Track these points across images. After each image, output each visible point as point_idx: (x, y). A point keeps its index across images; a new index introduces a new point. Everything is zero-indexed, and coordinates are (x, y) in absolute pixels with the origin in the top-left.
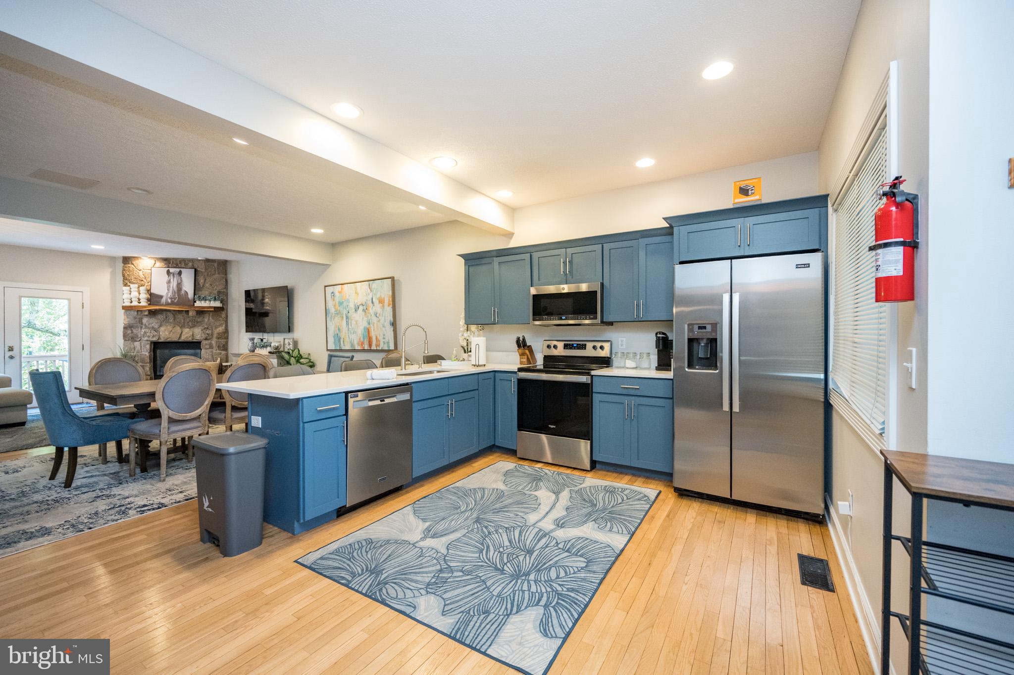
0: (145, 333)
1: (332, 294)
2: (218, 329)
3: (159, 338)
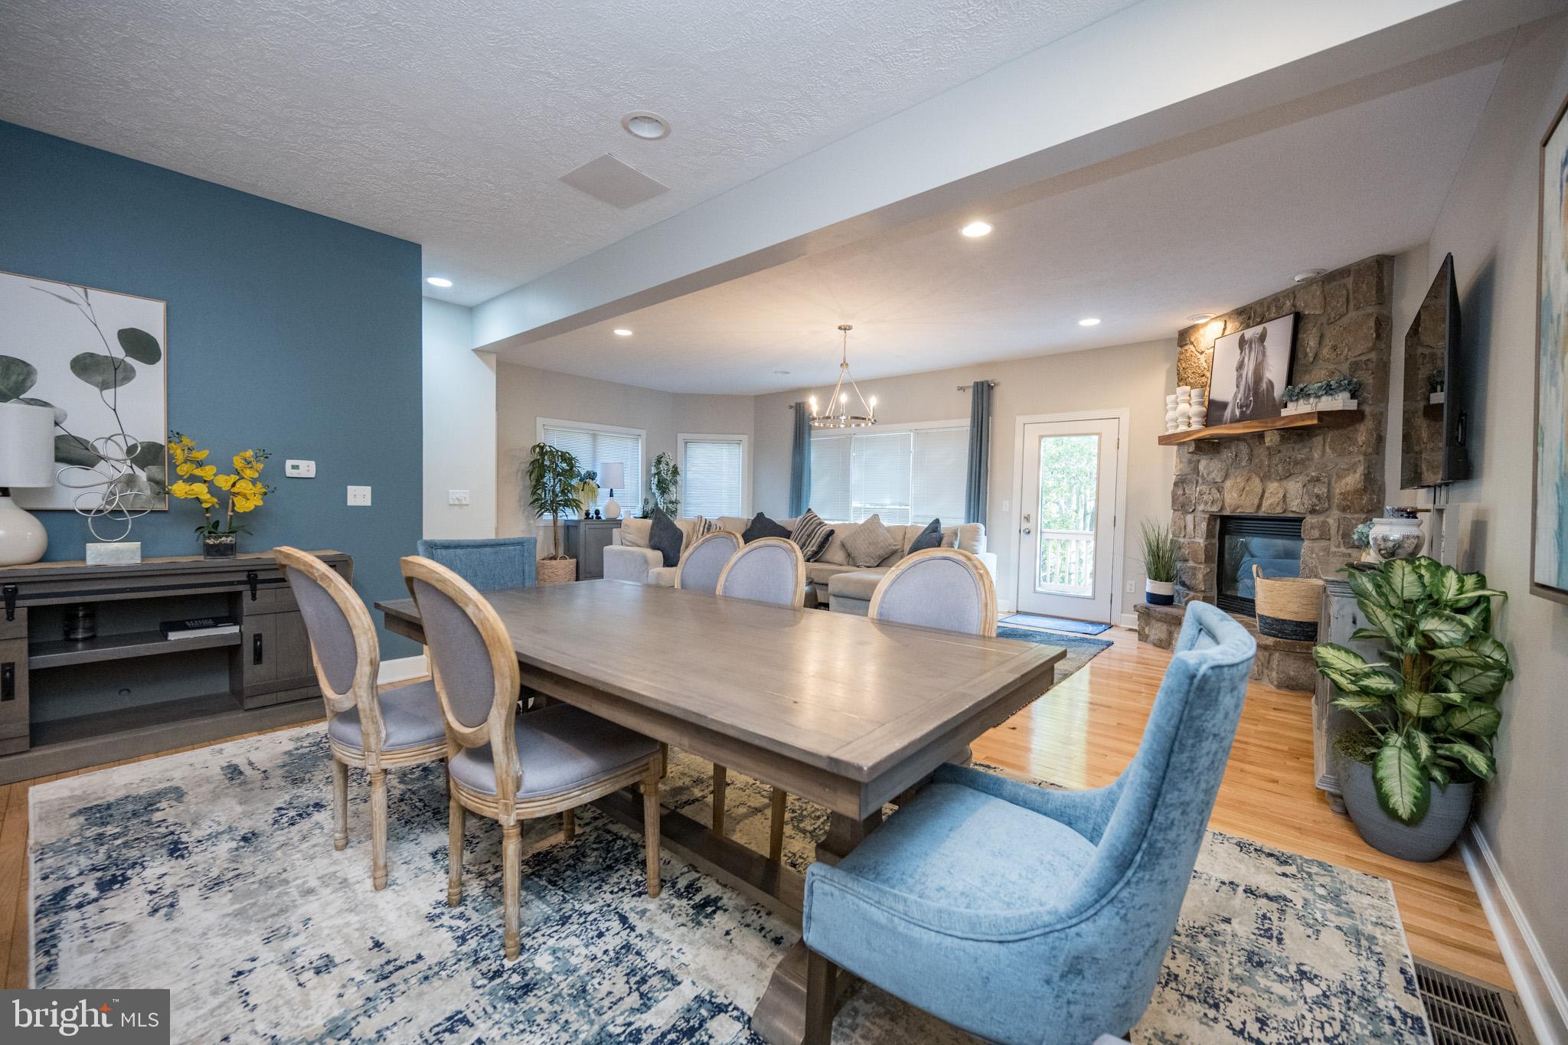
0: (1202, 494)
2: (1343, 482)
3: (1223, 507)
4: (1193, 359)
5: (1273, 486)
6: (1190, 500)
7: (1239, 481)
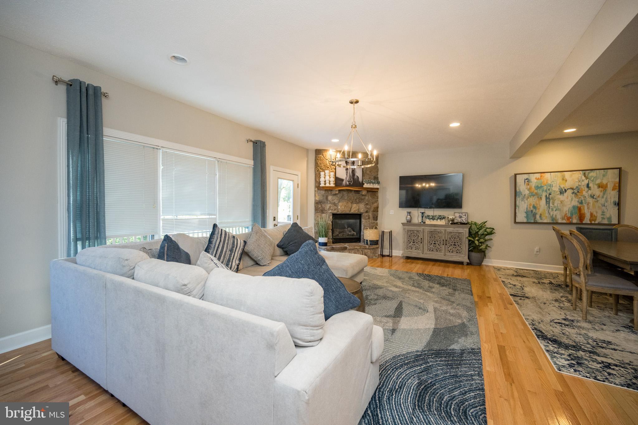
0: (330, 207)
1: (526, 181)
3: (338, 211)
4: (324, 161)
5: (355, 205)
6: (324, 209)
7: (345, 203)
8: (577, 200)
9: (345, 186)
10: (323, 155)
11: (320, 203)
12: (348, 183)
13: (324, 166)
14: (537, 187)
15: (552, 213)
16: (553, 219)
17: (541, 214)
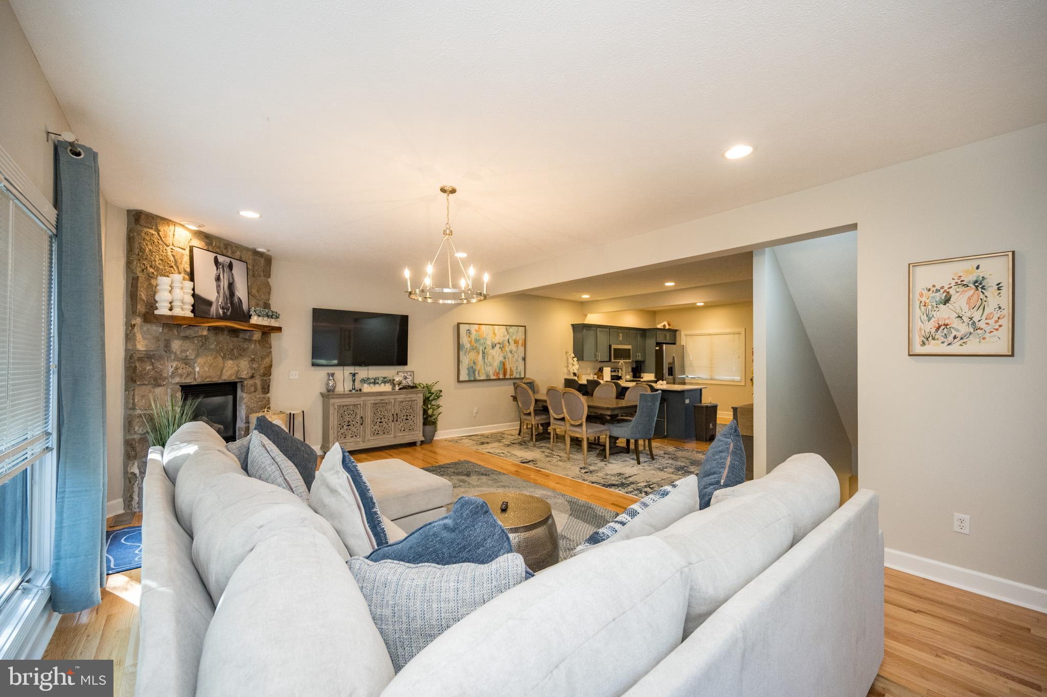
0: (177, 369)
1: (468, 332)
3: (195, 379)
4: (160, 246)
5: (230, 363)
6: (161, 375)
7: (210, 359)
8: (502, 354)
9: (215, 317)
10: (158, 231)
11: (147, 358)
12: (221, 311)
13: (160, 262)
14: (477, 341)
15: (486, 369)
16: (488, 376)
17: (479, 371)
